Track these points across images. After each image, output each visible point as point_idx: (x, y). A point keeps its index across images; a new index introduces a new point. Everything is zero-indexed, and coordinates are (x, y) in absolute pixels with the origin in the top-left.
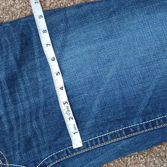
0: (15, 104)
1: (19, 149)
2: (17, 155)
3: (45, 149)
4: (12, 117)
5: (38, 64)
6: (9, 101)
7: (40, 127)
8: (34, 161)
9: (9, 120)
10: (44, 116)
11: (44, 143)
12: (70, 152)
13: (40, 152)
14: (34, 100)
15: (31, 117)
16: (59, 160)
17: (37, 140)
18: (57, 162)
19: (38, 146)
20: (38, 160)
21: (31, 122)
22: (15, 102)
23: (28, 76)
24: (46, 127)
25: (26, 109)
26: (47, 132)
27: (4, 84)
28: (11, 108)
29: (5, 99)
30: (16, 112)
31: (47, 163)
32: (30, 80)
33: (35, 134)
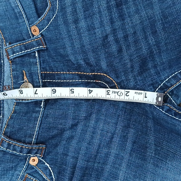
0: (123, 20)
1: (132, 71)
2: (130, 79)
3: (164, 69)
4: (120, 35)
6: (115, 15)
7: (158, 44)
9: (116, 39)
10: (164, 29)
11: (163, 63)
13: (158, 73)
14: (146, 13)
15: (145, 33)
17: (153, 60)
19: (155, 67)
21: (146, 38)
22: (122, 17)
24: (166, 44)
25: (136, 25)
26: (167, 49)
28: (118, 24)
29: (111, 12)
30: (124, 29)
31: (169, 85)
33: (151, 52)
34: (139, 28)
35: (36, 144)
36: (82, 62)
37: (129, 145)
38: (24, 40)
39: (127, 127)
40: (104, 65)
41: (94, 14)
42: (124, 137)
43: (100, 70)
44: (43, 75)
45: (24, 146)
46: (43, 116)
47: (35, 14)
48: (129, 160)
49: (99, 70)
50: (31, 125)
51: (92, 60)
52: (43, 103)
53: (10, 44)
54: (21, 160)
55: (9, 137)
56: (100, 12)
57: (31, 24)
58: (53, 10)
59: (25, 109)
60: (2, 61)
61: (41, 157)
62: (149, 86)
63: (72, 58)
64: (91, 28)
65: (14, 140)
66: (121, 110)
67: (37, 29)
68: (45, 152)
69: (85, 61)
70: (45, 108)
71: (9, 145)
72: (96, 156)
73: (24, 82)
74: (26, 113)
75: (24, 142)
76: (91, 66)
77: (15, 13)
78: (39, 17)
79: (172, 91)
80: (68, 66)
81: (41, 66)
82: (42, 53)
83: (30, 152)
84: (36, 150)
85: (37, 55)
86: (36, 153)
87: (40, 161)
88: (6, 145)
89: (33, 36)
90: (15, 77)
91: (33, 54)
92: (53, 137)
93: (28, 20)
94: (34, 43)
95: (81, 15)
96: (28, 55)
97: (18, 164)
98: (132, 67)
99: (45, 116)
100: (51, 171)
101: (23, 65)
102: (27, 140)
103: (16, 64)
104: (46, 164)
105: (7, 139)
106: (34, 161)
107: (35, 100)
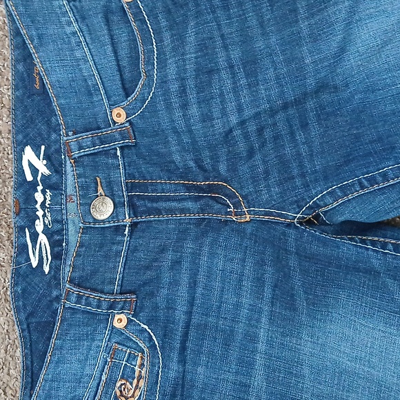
1: (265, 179)
2: (261, 190)
3: (316, 180)
4: (252, 127)
5: (305, 32)
7: (308, 142)
8: (296, 202)
9: (245, 133)
12: (366, 183)
13: (306, 186)
15: (291, 126)
19: (303, 175)
20: (303, 199)
21: (292, 133)
23: (283, 55)
26: (323, 152)
27: (239, 69)
32: (288, 62)
35: (121, 294)
36: (192, 164)
37: (268, 292)
38: (99, 128)
39: (261, 263)
40: (222, 168)
42: (259, 279)
43: (218, 177)
44: (130, 185)
45: (102, 297)
46: (128, 249)
47: (121, 92)
48: (272, 311)
49: (215, 177)
50: (111, 265)
51: (207, 162)
52: (127, 228)
53: (75, 133)
54: (100, 321)
55: (79, 286)
56: (222, 95)
57: (113, 105)
58: (148, 85)
59: (97, 238)
61: (130, 314)
62: (291, 204)
63: (177, 158)
64: (207, 118)
65: (86, 289)
66: (250, 239)
67: (123, 113)
68: (136, 306)
69: (196, 162)
70: (131, 235)
71: (79, 297)
72: (220, 307)
73: (97, 196)
74: (101, 246)
75: (102, 292)
76: (205, 171)
77: (88, 86)
78: (127, 95)
79: (326, 212)
80: (168, 171)
81: (125, 171)
82: (126, 151)
83: (112, 306)
84: (122, 303)
85: (119, 153)
86: (122, 308)
87: (129, 321)
88: (74, 298)
89: (115, 123)
90: (82, 187)
91: (113, 152)
93: (109, 98)
94: (117, 136)
95: (192, 97)
96: (106, 153)
97: (95, 330)
98: (267, 172)
99: (132, 250)
100: (152, 334)
101: (95, 168)
102: (107, 288)
103: (84, 167)
104: (143, 325)
105: (74, 289)
106: (120, 321)
107: (116, 224)
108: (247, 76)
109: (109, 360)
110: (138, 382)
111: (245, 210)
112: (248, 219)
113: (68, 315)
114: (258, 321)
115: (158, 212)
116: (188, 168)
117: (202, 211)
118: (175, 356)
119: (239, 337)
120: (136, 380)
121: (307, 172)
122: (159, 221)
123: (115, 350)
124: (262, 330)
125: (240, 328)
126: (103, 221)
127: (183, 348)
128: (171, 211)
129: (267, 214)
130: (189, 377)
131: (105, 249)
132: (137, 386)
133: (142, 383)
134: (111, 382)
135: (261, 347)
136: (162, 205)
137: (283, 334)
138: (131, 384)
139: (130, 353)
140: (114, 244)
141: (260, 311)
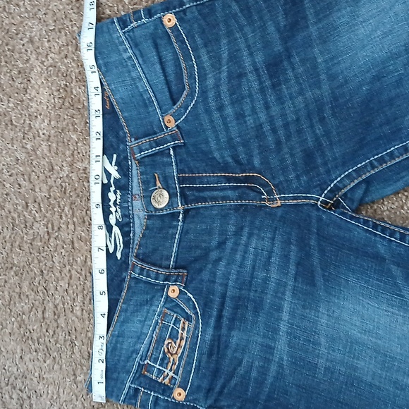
0: (283, 103)
4: (279, 123)
5: (315, 35)
6: (271, 98)
7: (327, 134)
8: (319, 185)
9: (274, 128)
10: (334, 115)
11: (335, 159)
12: (376, 163)
13: (328, 172)
14: (313, 94)
15: (311, 120)
16: (360, 179)
17: (323, 155)
18: (356, 182)
19: (325, 164)
20: (325, 183)
21: (312, 126)
22: (280, 100)
23: (298, 56)
24: (338, 133)
25: (299, 110)
26: (340, 141)
27: (263, 71)
28: (275, 110)
29: (265, 95)
30: (283, 115)
31: (341, 185)
32: (303, 61)
33: (320, 145)
34: (303, 113)
35: (175, 269)
36: (230, 160)
37: (292, 268)
38: (155, 133)
39: (287, 242)
40: (257, 161)
41: (243, 98)
43: (253, 169)
44: (181, 178)
45: (159, 271)
46: (182, 232)
47: (170, 102)
48: (295, 286)
50: (168, 245)
51: (242, 156)
52: (181, 215)
53: (136, 139)
54: (158, 290)
55: (142, 260)
56: (250, 96)
57: (164, 113)
58: (191, 94)
59: (158, 223)
60: (130, 163)
61: (182, 286)
63: (217, 155)
64: (240, 116)
65: (148, 263)
67: (172, 119)
68: (186, 279)
69: (233, 157)
70: (183, 222)
71: (142, 269)
72: (250, 282)
73: (157, 189)
74: (161, 229)
75: (160, 267)
76: (241, 164)
77: (144, 100)
78: (174, 104)
79: (345, 194)
81: (177, 167)
82: (178, 150)
83: (167, 278)
84: (175, 276)
85: (172, 152)
86: (176, 281)
87: (181, 292)
88: (137, 270)
89: (167, 127)
90: (144, 182)
91: (167, 151)
92: (196, 260)
93: (160, 108)
94: (169, 138)
95: (226, 100)
96: (161, 153)
97: (154, 297)
99: (185, 233)
100: (196, 303)
101: (154, 166)
102: (164, 263)
103: (145, 166)
104: (189, 294)
106: (173, 291)
107: (171, 212)
108: (271, 77)
109: (159, 321)
110: (181, 341)
111: (277, 196)
112: (279, 204)
113: (133, 284)
114: (284, 294)
115: (205, 200)
116: (226, 164)
117: (240, 198)
118: (212, 322)
119: (267, 307)
120: (179, 340)
121: (329, 160)
122: (206, 207)
123: (165, 314)
124: (286, 302)
125: (268, 299)
126: (162, 209)
127: (220, 317)
128: (215, 199)
129: (295, 198)
130: (224, 339)
131: (164, 231)
132: (179, 345)
133: (183, 343)
134: (160, 341)
135: (285, 316)
136: (207, 194)
137: (304, 307)
138: (175, 343)
139: (176, 318)
140: (170, 227)
141: (285, 285)
